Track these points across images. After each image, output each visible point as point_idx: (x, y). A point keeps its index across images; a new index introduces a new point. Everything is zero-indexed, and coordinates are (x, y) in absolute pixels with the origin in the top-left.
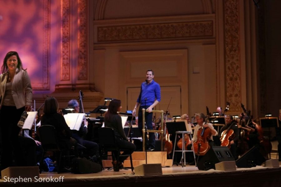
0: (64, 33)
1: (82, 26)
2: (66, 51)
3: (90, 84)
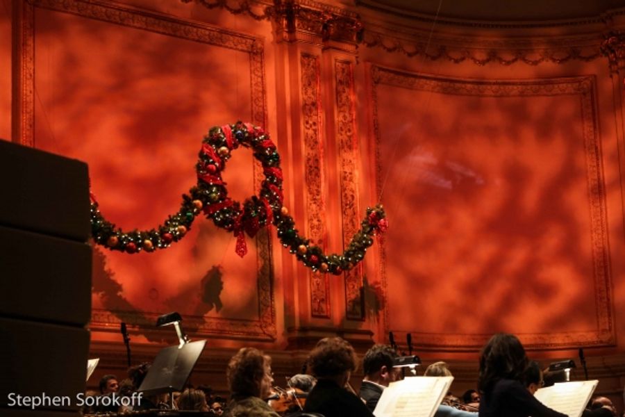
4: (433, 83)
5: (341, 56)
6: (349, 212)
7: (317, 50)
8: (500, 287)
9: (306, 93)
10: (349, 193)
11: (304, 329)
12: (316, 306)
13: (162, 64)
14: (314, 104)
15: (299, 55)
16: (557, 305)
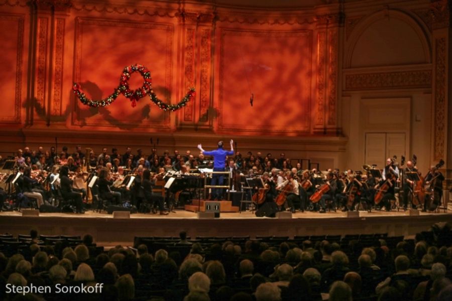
0: (320, 81)
1: (332, 74)
2: (320, 98)
3: (338, 129)
4: (250, 33)
5: (205, 28)
6: (204, 83)
7: (194, 27)
8: (271, 109)
9: (188, 43)
10: (205, 77)
11: (181, 125)
12: (186, 117)
13: (130, 37)
14: (191, 46)
15: (186, 30)
16: (291, 116)
